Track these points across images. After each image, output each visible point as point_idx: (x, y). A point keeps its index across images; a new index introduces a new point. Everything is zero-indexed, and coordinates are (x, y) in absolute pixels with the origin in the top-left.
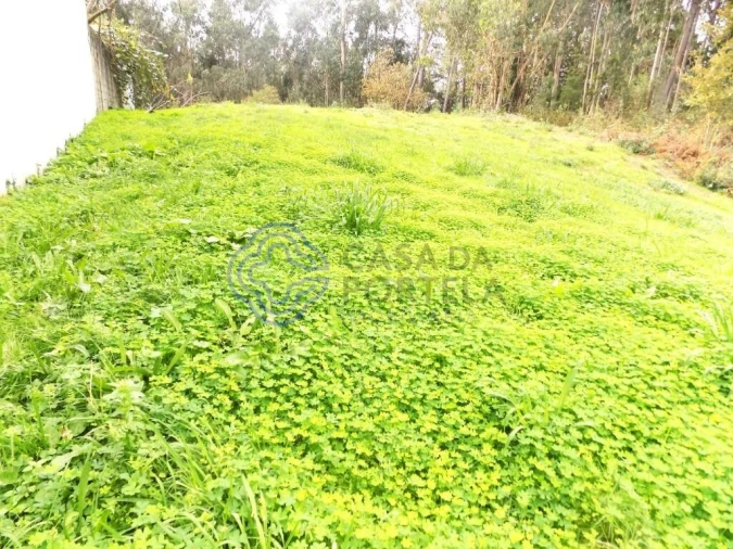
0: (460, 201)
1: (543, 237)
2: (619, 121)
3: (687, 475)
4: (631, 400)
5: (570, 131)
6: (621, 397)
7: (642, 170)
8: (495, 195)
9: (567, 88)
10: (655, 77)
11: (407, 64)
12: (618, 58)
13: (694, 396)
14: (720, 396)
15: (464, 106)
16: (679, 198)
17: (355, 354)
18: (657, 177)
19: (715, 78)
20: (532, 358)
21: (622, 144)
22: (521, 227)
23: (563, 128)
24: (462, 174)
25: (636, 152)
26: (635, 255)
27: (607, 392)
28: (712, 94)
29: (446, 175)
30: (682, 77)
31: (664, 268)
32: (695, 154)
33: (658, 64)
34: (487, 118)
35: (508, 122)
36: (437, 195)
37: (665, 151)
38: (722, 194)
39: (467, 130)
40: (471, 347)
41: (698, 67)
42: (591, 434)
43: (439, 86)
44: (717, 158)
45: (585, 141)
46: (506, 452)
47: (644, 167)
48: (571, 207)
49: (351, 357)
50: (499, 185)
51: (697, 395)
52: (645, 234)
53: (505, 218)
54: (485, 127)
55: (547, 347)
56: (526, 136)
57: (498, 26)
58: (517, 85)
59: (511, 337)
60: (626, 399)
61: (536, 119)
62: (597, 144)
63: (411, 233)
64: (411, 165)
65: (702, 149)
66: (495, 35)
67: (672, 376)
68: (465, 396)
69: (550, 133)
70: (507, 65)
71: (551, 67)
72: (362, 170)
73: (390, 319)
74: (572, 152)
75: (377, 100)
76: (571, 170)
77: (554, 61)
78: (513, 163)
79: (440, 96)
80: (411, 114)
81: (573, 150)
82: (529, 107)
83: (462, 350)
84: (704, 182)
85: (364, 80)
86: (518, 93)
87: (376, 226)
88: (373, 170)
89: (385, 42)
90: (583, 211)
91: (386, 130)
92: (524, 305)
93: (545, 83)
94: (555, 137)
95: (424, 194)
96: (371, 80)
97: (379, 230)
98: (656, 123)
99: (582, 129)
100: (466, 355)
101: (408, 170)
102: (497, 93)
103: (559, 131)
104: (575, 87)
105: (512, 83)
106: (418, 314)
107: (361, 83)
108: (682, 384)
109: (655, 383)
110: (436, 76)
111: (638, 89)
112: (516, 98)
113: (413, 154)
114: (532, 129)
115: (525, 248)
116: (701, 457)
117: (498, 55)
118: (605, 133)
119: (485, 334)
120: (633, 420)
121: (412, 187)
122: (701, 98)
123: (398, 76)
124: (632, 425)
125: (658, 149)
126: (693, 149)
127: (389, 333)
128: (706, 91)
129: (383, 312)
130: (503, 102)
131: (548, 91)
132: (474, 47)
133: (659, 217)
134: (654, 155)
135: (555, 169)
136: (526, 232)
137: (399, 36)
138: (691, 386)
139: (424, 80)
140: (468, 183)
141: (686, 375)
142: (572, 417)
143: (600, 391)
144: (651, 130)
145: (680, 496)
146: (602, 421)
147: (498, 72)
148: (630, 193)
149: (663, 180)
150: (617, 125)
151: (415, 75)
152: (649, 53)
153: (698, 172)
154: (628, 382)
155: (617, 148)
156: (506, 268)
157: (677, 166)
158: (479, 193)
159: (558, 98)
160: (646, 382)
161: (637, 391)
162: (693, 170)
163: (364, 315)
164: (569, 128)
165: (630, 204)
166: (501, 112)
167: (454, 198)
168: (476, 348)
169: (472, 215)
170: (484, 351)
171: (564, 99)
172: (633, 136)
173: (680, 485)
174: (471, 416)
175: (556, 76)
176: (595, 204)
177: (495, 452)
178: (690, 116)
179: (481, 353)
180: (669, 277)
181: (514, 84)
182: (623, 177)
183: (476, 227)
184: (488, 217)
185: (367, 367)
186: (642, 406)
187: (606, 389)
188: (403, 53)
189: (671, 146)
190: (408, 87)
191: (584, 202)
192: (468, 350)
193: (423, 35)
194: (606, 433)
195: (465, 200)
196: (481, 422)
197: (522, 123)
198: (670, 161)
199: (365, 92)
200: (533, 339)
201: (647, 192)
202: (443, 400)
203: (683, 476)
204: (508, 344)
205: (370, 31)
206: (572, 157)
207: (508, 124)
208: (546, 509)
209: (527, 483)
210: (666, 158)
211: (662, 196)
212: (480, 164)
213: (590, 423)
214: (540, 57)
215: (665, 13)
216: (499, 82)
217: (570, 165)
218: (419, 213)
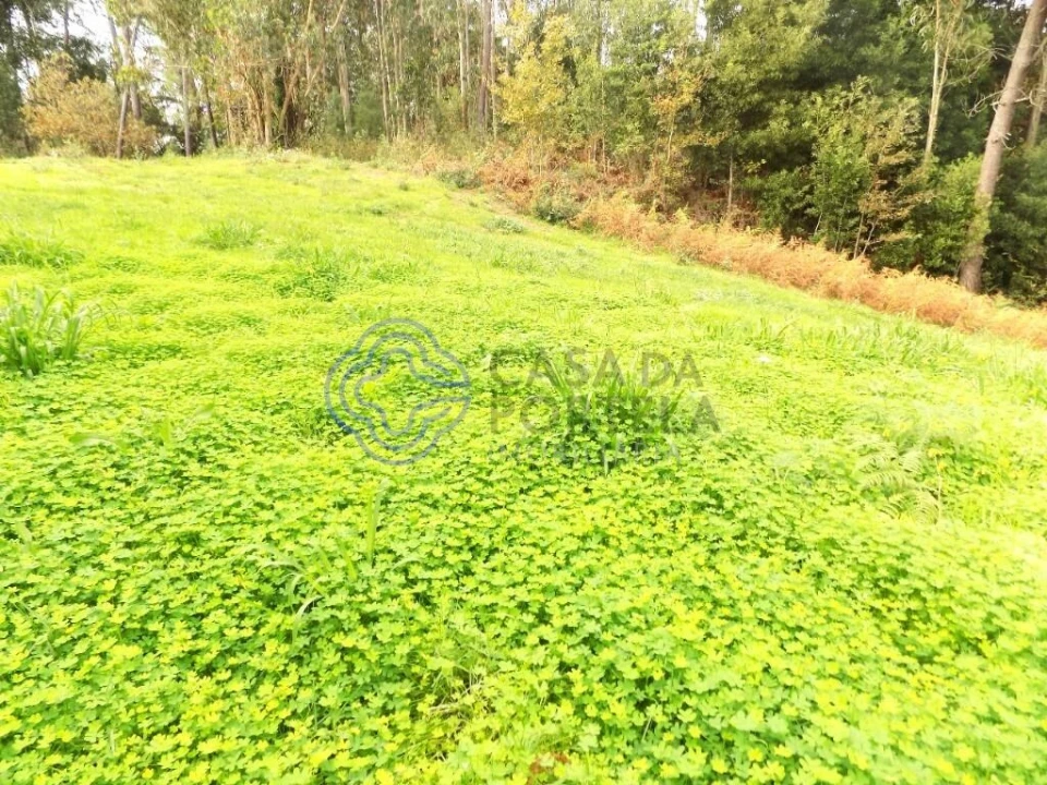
0: (220, 289)
1: (346, 319)
2: (432, 148)
3: (529, 579)
4: (466, 508)
5: (375, 166)
6: (452, 509)
7: (471, 209)
8: (273, 271)
9: (360, 108)
10: (466, 88)
11: (103, 79)
12: (417, 66)
13: (536, 478)
14: (564, 470)
15: (218, 144)
16: (518, 237)
17: (32, 579)
18: (489, 215)
19: (525, 89)
20: (334, 493)
21: (443, 177)
22: (318, 310)
23: (365, 163)
24: (222, 247)
25: (461, 186)
26: (465, 318)
27: (436, 507)
28: (526, 108)
29: (192, 252)
30: (495, 90)
31: (499, 328)
32: (525, 182)
33: (465, 73)
34: (254, 159)
35: (285, 161)
36: (181, 284)
37: (493, 181)
38: (562, 225)
39: (222, 180)
40: (238, 504)
41: (505, 77)
42: (416, 571)
43: (172, 114)
44: (548, 185)
45: (396, 178)
46: (301, 642)
47: (472, 204)
48: (382, 271)
49: (24, 586)
50: (280, 255)
51: (540, 476)
52: (479, 289)
53: (293, 301)
54: (251, 172)
55: (356, 471)
56: (315, 180)
57: (239, 20)
58: (290, 107)
59: (301, 473)
60: (460, 509)
61: (326, 155)
62: (412, 181)
63: (139, 353)
64: (132, 246)
65: (532, 175)
66: (237, 33)
67: (512, 462)
68: (233, 581)
69: (347, 172)
70: (268, 78)
71: (333, 81)
72: (39, 263)
73: (103, 500)
74: (381, 196)
75: (57, 142)
76: (384, 220)
77: (336, 71)
78: (298, 219)
79: (174, 131)
80: (127, 162)
81: (382, 192)
82: (314, 139)
83: (226, 514)
84: (542, 214)
85: (26, 109)
86: (293, 119)
87: (67, 353)
88: (59, 260)
89: (51, 43)
90: (399, 272)
91: (81, 192)
92: (324, 421)
93: (330, 103)
94: (356, 176)
95: (157, 288)
96: (40, 108)
97: (75, 359)
98: (477, 148)
99: (389, 164)
100: (231, 518)
101: (126, 253)
102: (263, 121)
103: (360, 170)
104: (371, 106)
105: (280, 104)
106: (150, 478)
107: (21, 115)
108: (523, 468)
109: (492, 478)
110: (162, 98)
111: (451, 105)
112: (291, 128)
113: (134, 226)
114: (322, 169)
115: (321, 339)
116: (544, 551)
117: (249, 64)
118: (418, 165)
119: (262, 478)
120: (469, 532)
121: (136, 279)
122: (517, 114)
123: (91, 101)
124: (469, 539)
125: (485, 179)
126: (522, 175)
127: (98, 525)
128: (520, 106)
129: (87, 491)
130: (274, 135)
131: (337, 113)
132: (208, 52)
133: (496, 264)
134: (482, 188)
135: (361, 221)
136: (323, 317)
137: (77, 31)
138: (532, 468)
139: (141, 106)
140: (231, 259)
141: (525, 456)
142: (390, 557)
143: (426, 510)
144: (472, 157)
145: (523, 606)
146: (428, 549)
147: (256, 90)
148: (461, 240)
149: (497, 217)
150: (430, 153)
151: (123, 98)
152: (452, 60)
153: (533, 204)
154: (459, 486)
155: (437, 183)
156: (293, 373)
157: (510, 199)
158: (248, 272)
159: (353, 121)
160: (480, 480)
161: (471, 493)
162: (527, 200)
163: (49, 507)
164: (372, 162)
165: (462, 253)
166: (273, 149)
167: (209, 285)
168: (247, 504)
169: (240, 307)
170: (261, 506)
171: (361, 122)
172: (453, 166)
173: (522, 594)
174: (245, 607)
175: (344, 93)
176: (413, 262)
177: (285, 648)
178: (513, 136)
179: (256, 509)
180: (505, 339)
181: (285, 106)
182: (451, 220)
183: (247, 322)
184: (265, 305)
185: (58, 593)
186: (479, 511)
187: (434, 506)
188: (92, 61)
189: (499, 175)
190: (115, 118)
191: (400, 259)
192: (235, 510)
193: (120, 31)
194: (436, 562)
195: (228, 285)
196: (262, 612)
197: (306, 162)
198: (501, 193)
199: (35, 130)
200: (335, 466)
201: (480, 235)
202: (199, 600)
203: (525, 581)
204: (296, 483)
205: (13, 21)
206: (383, 201)
207: (286, 165)
208: (367, 696)
209: (336, 672)
210: (495, 190)
211: (499, 238)
212: (246, 227)
213: (414, 557)
214: (313, 66)
215: (458, 8)
216: (260, 104)
217: (380, 213)
218: (150, 319)
